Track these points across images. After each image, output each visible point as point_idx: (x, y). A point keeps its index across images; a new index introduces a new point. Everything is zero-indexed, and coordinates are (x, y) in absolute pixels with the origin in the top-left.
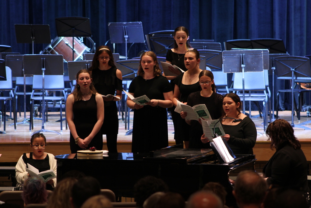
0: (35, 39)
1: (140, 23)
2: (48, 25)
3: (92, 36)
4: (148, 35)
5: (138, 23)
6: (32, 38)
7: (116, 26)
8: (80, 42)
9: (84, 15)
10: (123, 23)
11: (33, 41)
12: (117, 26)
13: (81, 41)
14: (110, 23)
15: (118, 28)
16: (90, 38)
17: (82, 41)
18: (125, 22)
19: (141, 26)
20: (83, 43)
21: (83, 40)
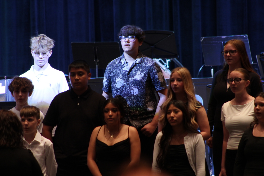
0: (99, 62)
1: (246, 36)
2: (117, 43)
3: (178, 56)
4: (259, 56)
5: (243, 37)
6: (95, 61)
7: (212, 42)
8: (164, 68)
9: (172, 29)
10: (221, 37)
11: (97, 66)
12: (214, 42)
13: (166, 66)
14: (203, 38)
15: (214, 44)
16: (175, 59)
17: (168, 67)
18: (224, 35)
19: (248, 41)
20: (168, 68)
21: (169, 65)
